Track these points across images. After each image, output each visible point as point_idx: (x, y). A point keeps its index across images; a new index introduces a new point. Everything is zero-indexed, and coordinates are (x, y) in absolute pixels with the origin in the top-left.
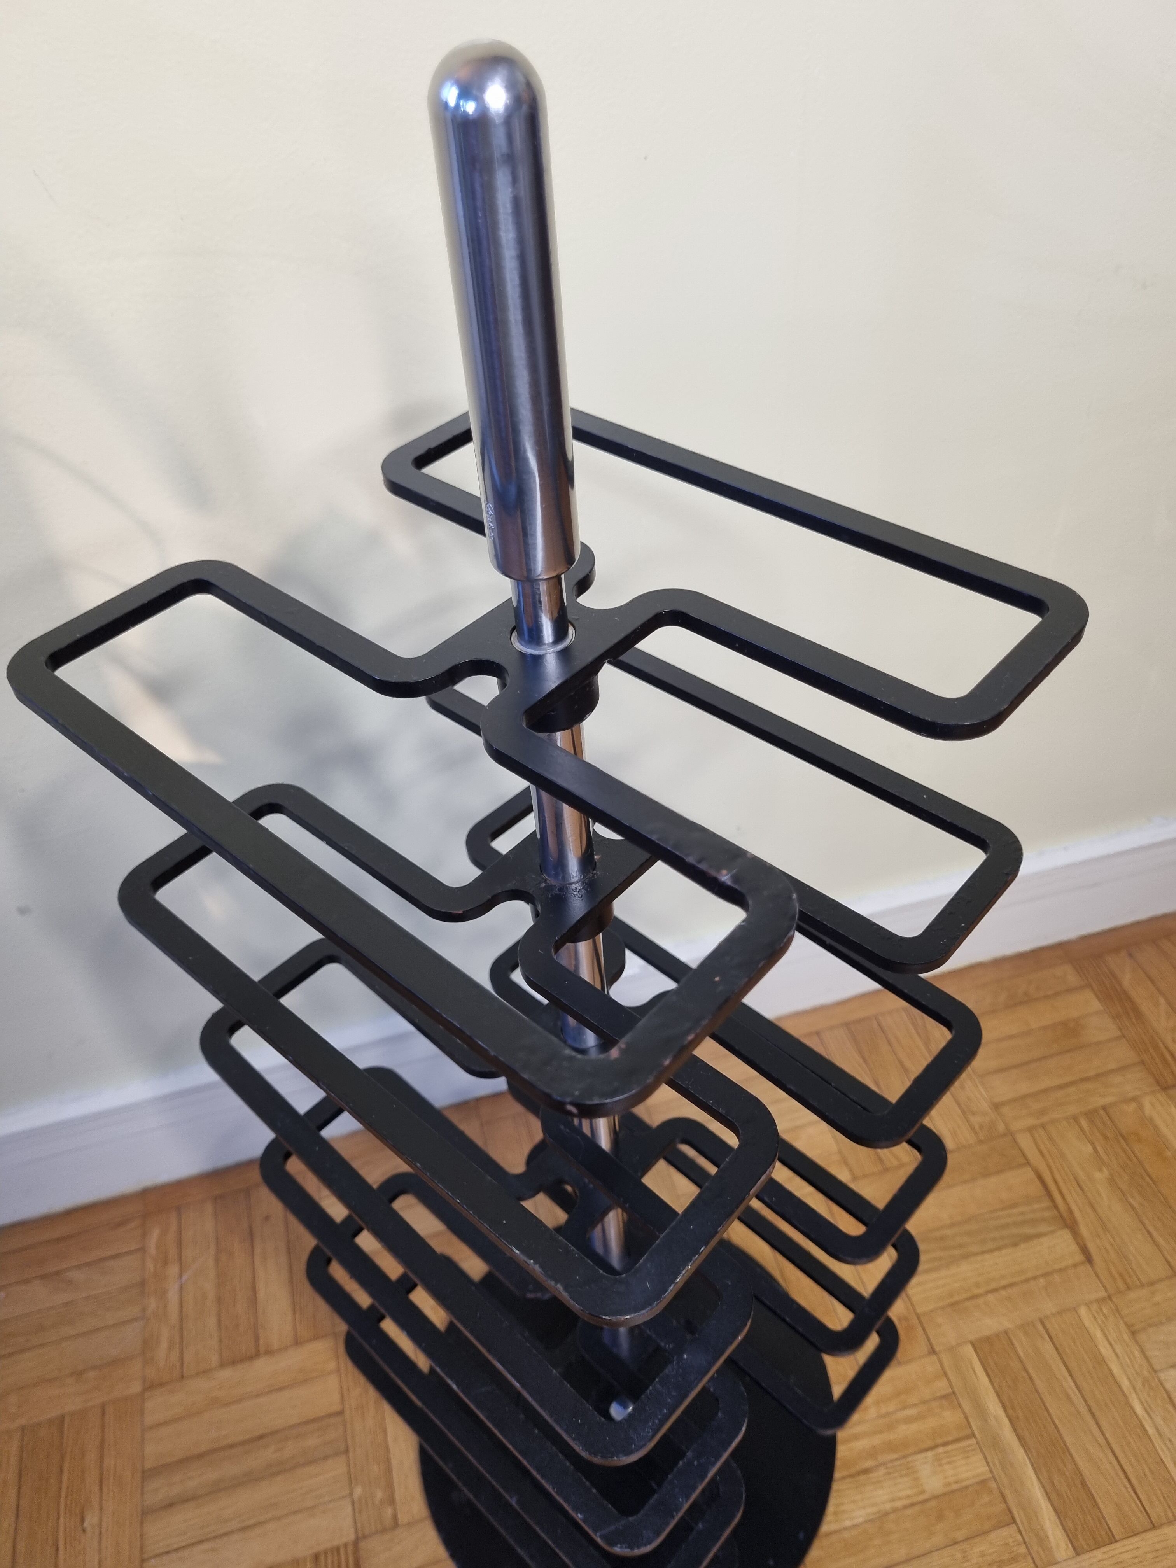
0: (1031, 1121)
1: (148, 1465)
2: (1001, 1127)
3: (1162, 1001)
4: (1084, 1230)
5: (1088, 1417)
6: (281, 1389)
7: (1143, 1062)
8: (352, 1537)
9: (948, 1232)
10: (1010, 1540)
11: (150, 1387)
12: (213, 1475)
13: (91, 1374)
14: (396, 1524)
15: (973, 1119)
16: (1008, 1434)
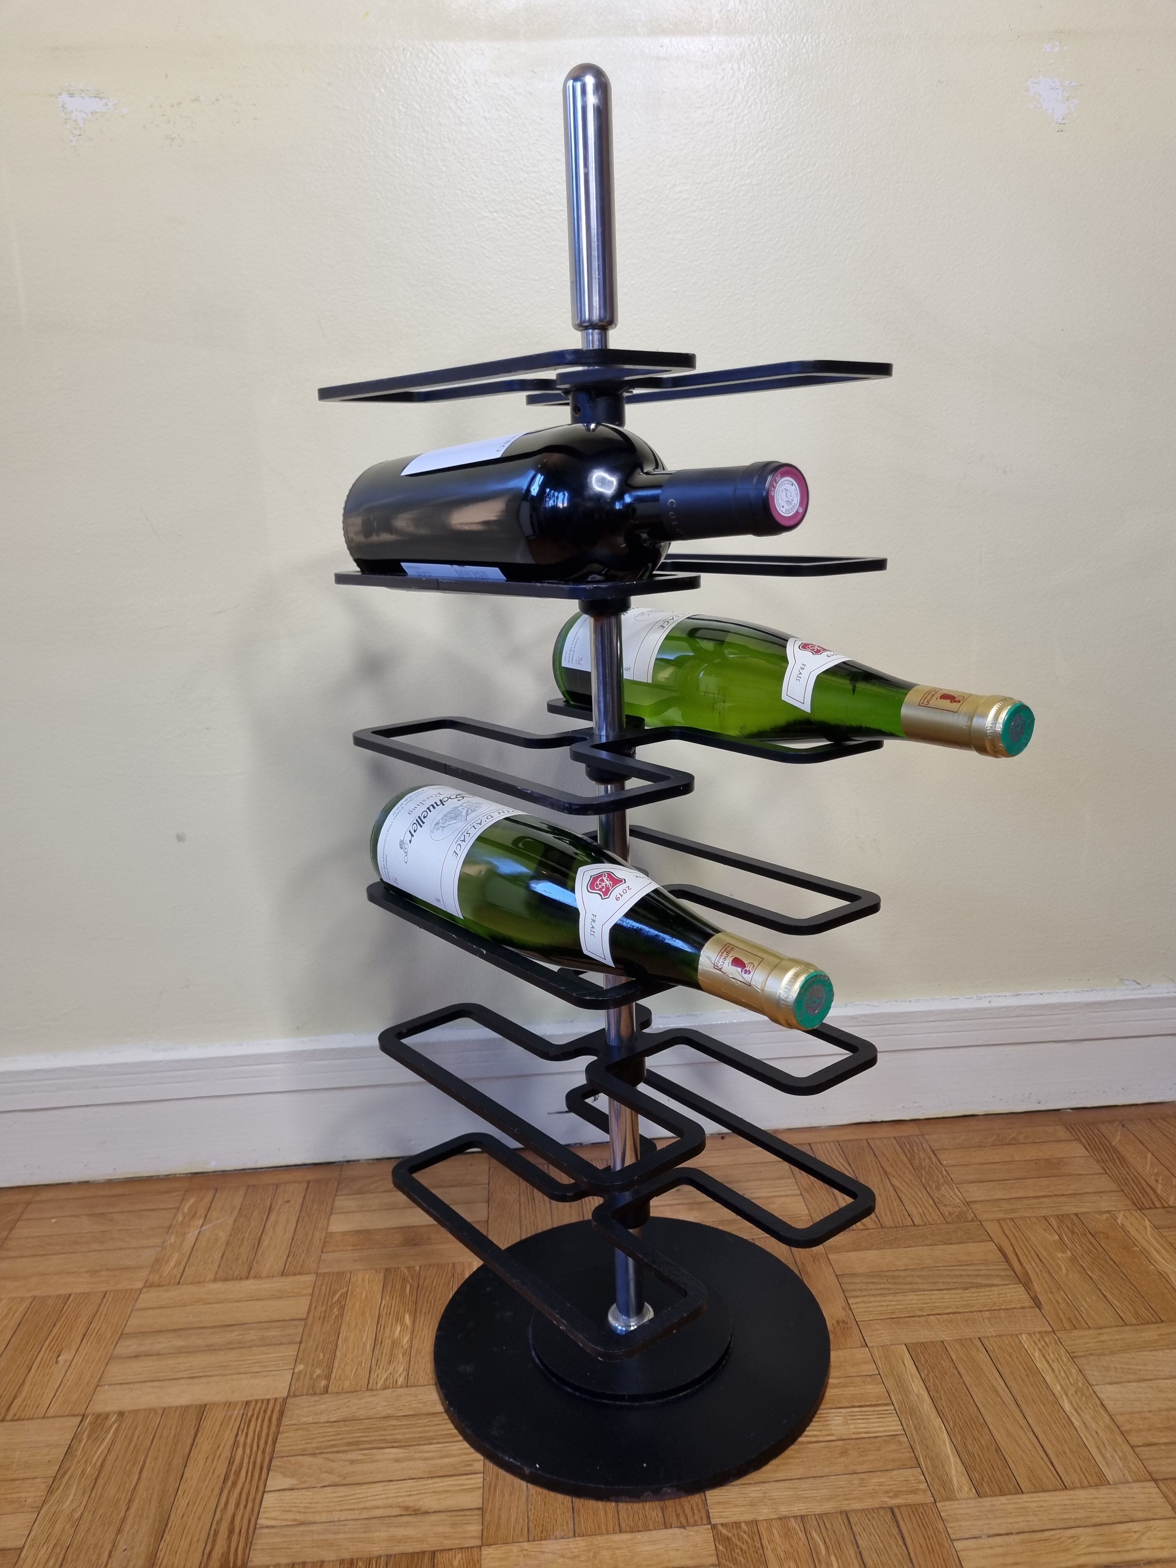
0: (1001, 1215)
1: (126, 1331)
2: (970, 1216)
3: (1149, 1155)
4: (1036, 1286)
5: (1013, 1407)
6: (260, 1300)
7: (1122, 1190)
8: (285, 1394)
9: (903, 1274)
10: (911, 1478)
11: (149, 1285)
12: (180, 1343)
13: (104, 1273)
14: (326, 1390)
15: (943, 1209)
16: (927, 1407)
